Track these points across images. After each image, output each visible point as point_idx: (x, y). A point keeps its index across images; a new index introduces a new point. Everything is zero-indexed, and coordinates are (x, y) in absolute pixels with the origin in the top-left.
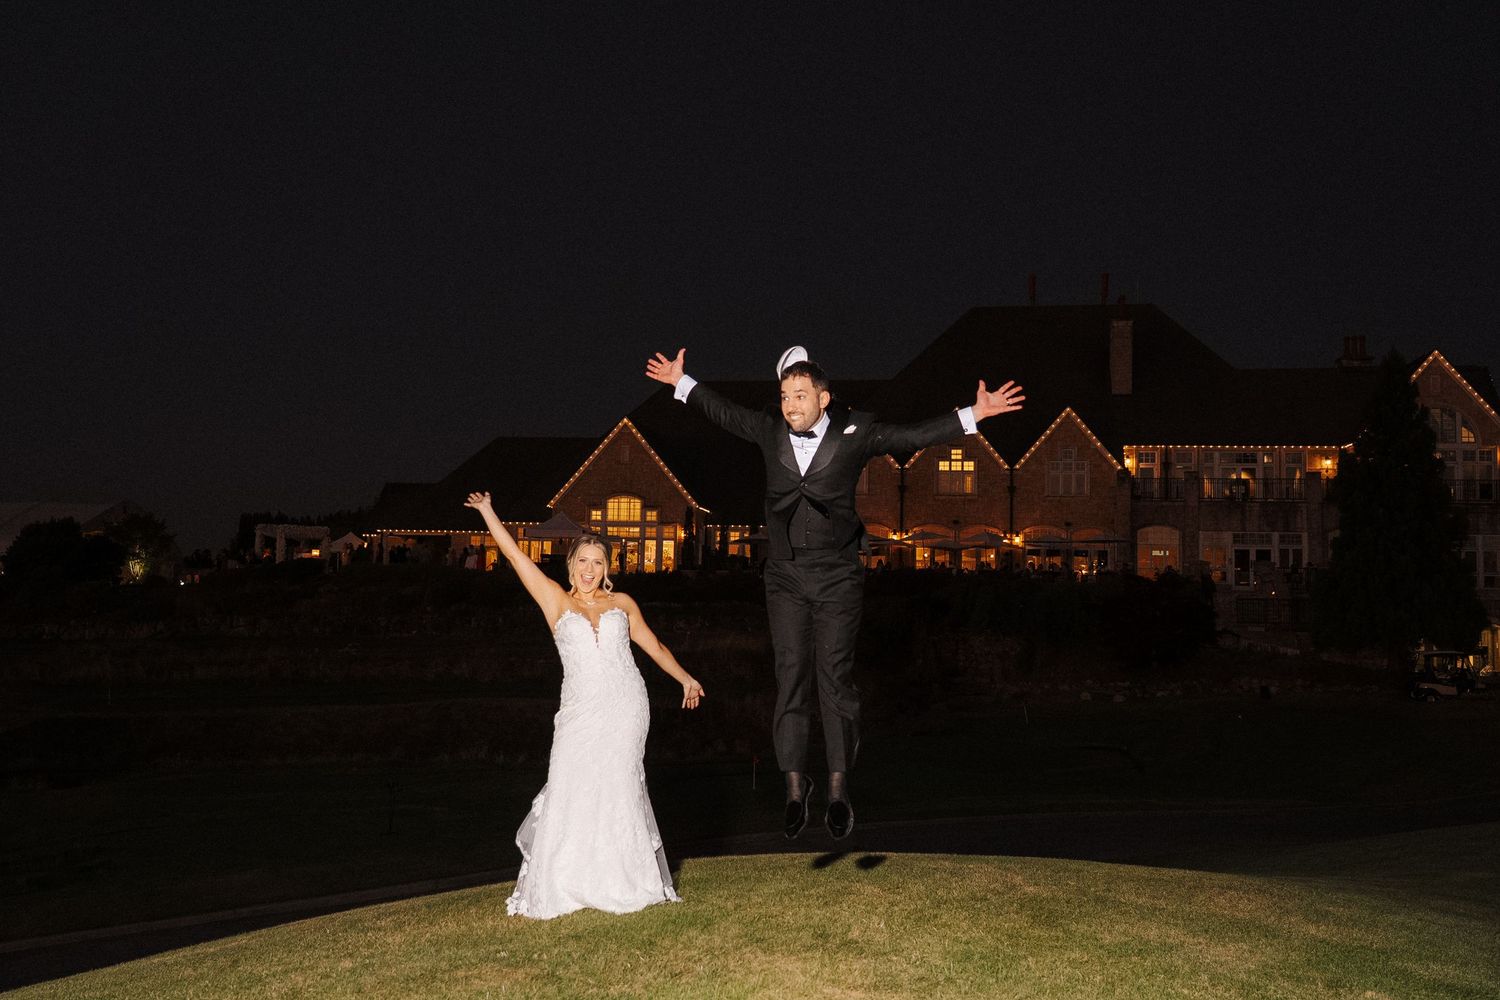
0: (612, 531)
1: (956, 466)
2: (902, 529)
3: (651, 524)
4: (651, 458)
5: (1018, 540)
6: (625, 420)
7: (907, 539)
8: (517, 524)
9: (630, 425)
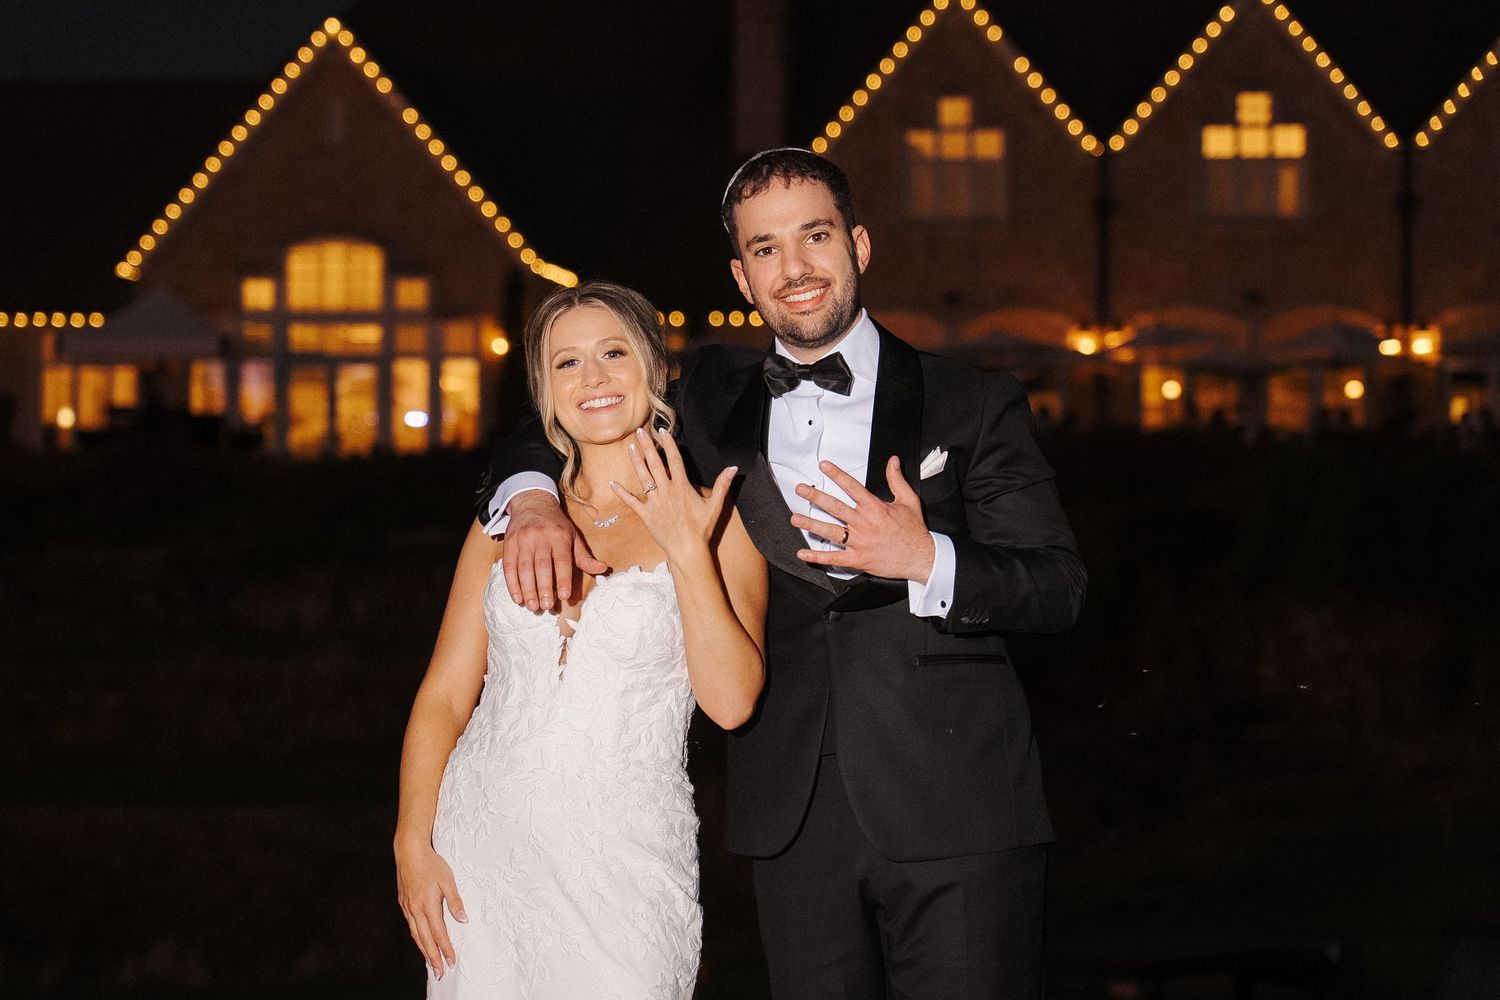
0: (302, 336)
1: (1254, 144)
2: (1101, 319)
3: (411, 317)
4: (406, 132)
5: (1424, 345)
6: (333, 25)
7: (1119, 347)
8: (40, 320)
9: (346, 38)
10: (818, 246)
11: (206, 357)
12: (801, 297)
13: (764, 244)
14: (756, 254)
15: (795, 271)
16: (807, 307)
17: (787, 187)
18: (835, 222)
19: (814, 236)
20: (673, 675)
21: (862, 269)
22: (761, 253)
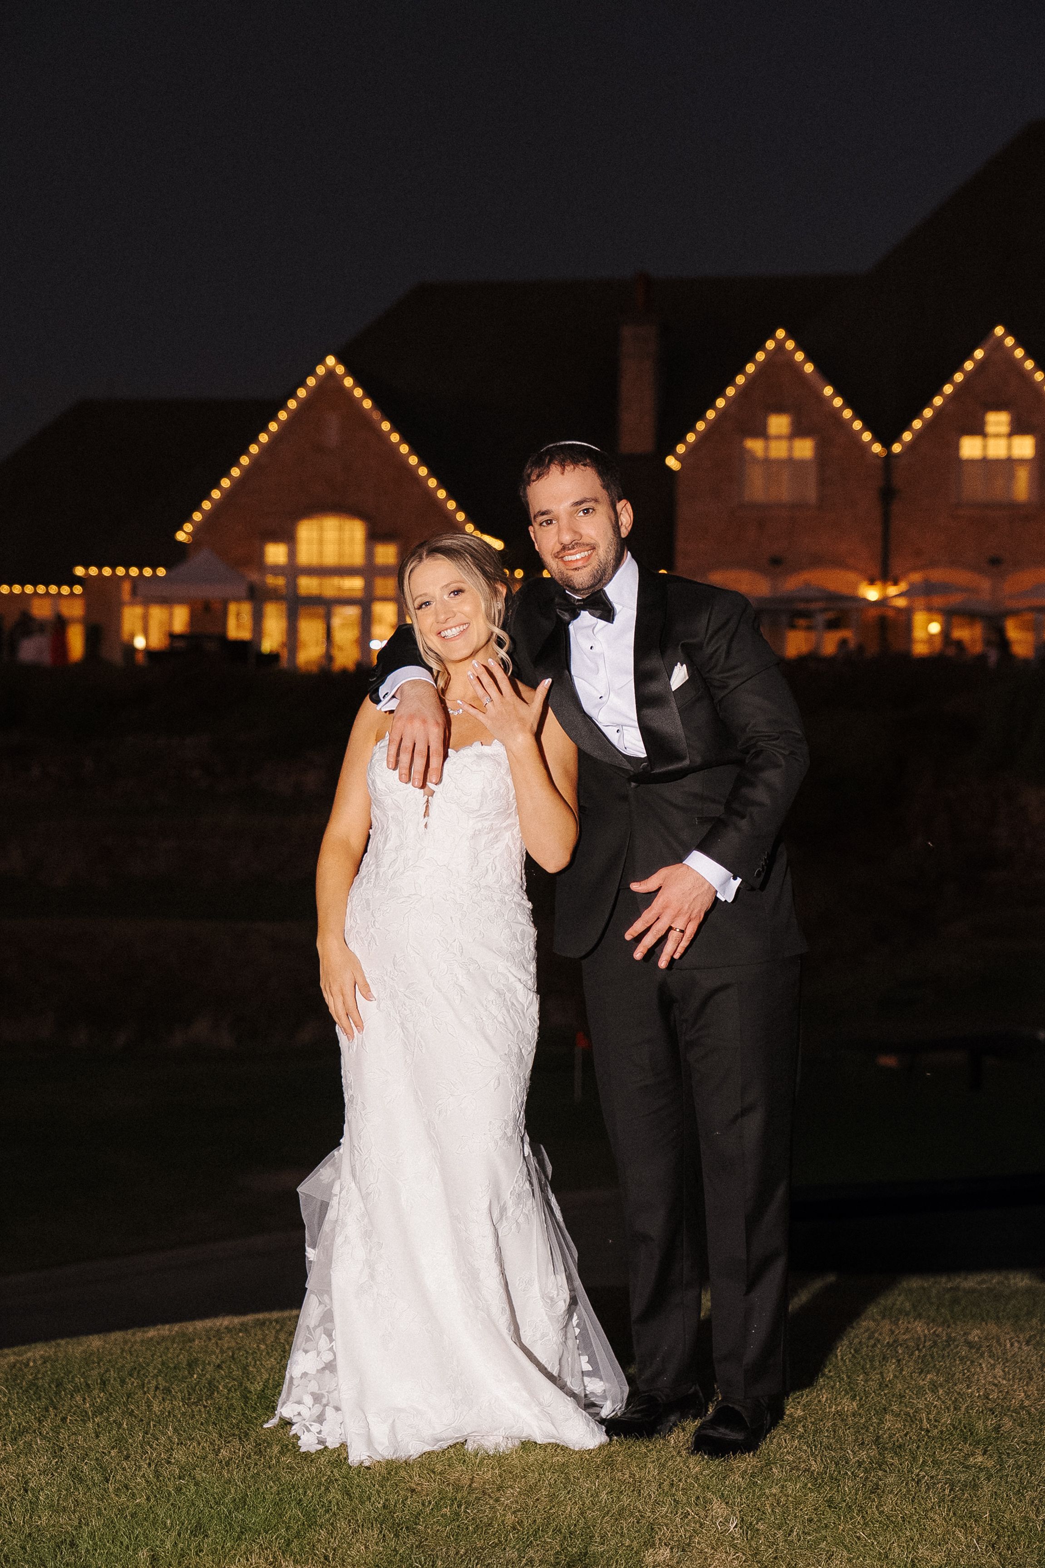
0: (307, 585)
1: (997, 449)
2: (885, 576)
3: (385, 571)
4: (383, 438)
6: (331, 361)
7: (896, 596)
8: (120, 571)
9: (340, 370)
10: (588, 518)
11: (238, 600)
12: (573, 558)
13: (545, 517)
14: (541, 524)
15: (567, 538)
16: (580, 564)
17: (563, 474)
18: (600, 500)
19: (583, 510)
20: (509, 821)
21: (624, 533)
22: (544, 524)
